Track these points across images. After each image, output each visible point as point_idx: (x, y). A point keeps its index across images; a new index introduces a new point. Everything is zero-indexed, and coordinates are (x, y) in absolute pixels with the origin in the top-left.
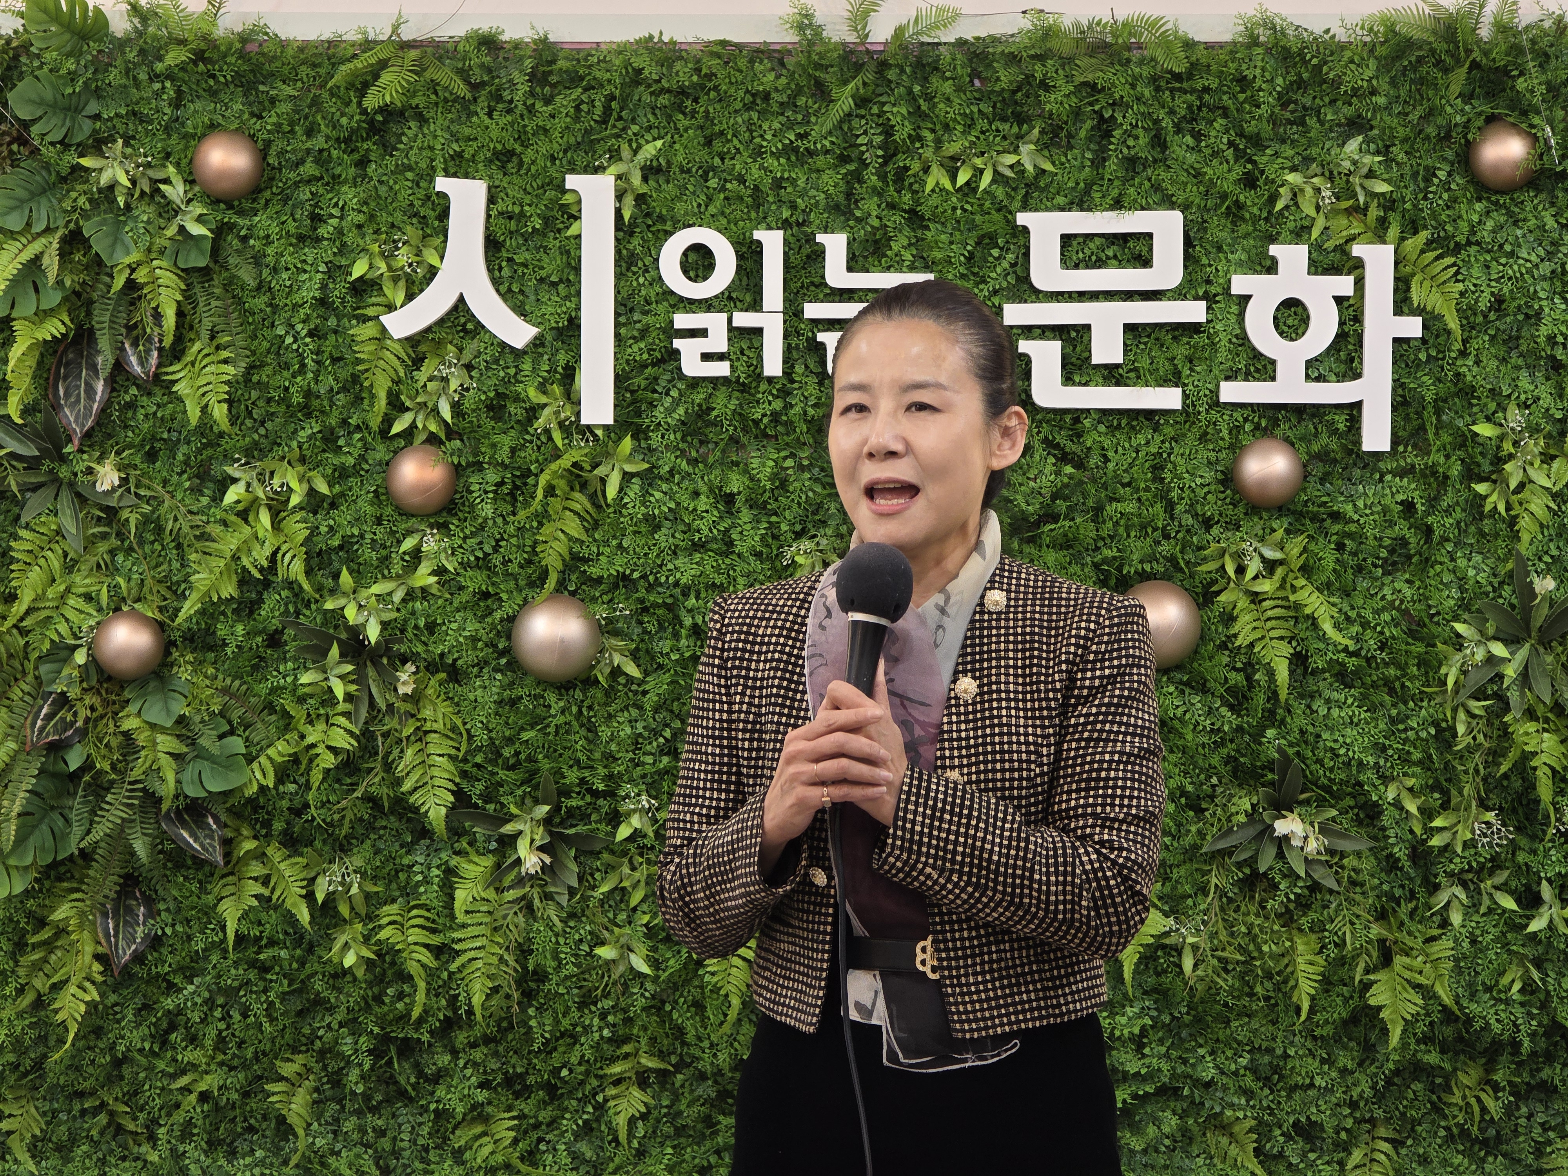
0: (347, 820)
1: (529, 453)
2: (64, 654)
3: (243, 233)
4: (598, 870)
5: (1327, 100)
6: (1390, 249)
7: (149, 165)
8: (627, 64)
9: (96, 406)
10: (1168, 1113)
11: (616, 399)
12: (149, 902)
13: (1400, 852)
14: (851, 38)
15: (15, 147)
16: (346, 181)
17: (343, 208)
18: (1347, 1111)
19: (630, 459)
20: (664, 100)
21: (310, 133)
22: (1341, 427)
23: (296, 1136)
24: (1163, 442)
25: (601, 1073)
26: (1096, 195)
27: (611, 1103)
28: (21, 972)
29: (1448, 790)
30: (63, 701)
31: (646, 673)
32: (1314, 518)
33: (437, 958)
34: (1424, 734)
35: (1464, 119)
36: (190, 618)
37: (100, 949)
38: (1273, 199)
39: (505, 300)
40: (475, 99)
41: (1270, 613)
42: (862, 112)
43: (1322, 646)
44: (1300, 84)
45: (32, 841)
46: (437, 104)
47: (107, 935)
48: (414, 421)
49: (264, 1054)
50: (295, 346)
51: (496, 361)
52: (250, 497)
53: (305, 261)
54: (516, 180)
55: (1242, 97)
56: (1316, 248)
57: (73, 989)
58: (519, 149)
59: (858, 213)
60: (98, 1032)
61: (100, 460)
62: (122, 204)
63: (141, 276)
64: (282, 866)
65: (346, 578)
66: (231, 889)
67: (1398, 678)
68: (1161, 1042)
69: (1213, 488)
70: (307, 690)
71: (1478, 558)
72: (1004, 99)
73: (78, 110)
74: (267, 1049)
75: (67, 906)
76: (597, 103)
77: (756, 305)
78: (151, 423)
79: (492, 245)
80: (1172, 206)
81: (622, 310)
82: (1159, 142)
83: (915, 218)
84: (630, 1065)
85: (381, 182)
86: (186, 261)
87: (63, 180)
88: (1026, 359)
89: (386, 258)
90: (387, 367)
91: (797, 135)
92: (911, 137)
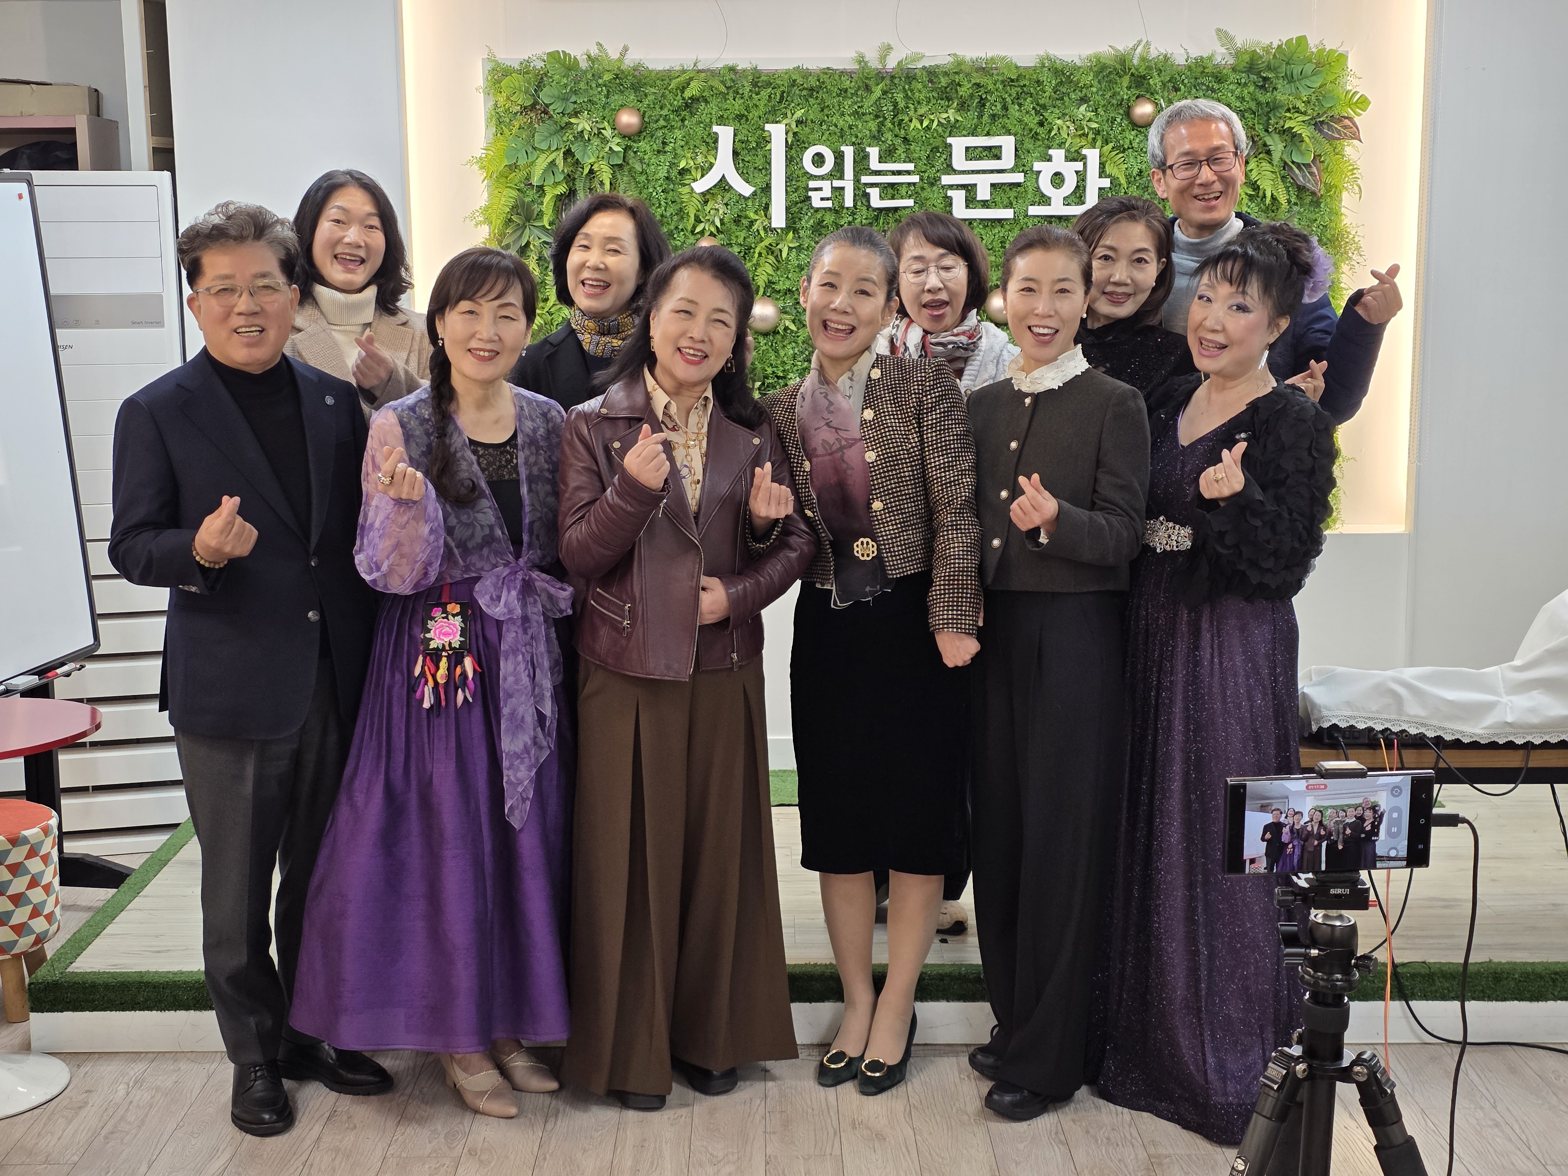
1: (751, 240)
3: (635, 150)
5: (1072, 90)
6: (1098, 150)
7: (597, 122)
8: (790, 78)
11: (786, 217)
14: (880, 67)
15: (543, 115)
16: (676, 128)
17: (675, 139)
19: (791, 242)
20: (804, 93)
21: (661, 108)
24: (1005, 231)
26: (979, 130)
31: (798, 329)
35: (1127, 97)
38: (1050, 131)
39: (741, 177)
40: (728, 94)
42: (885, 97)
44: (1062, 83)
46: (713, 95)
48: (705, 227)
50: (657, 197)
51: (738, 202)
53: (660, 161)
54: (746, 126)
55: (1038, 89)
56: (1068, 151)
58: (746, 113)
59: (883, 139)
62: (587, 138)
63: (595, 168)
72: (942, 91)
73: (567, 100)
76: (778, 94)
77: (842, 177)
79: (735, 153)
80: (1010, 134)
81: (788, 180)
82: (1005, 108)
83: (906, 140)
85: (690, 128)
86: (613, 161)
87: (562, 128)
88: (951, 198)
89: (693, 160)
90: (694, 205)
91: (858, 107)
92: (904, 107)
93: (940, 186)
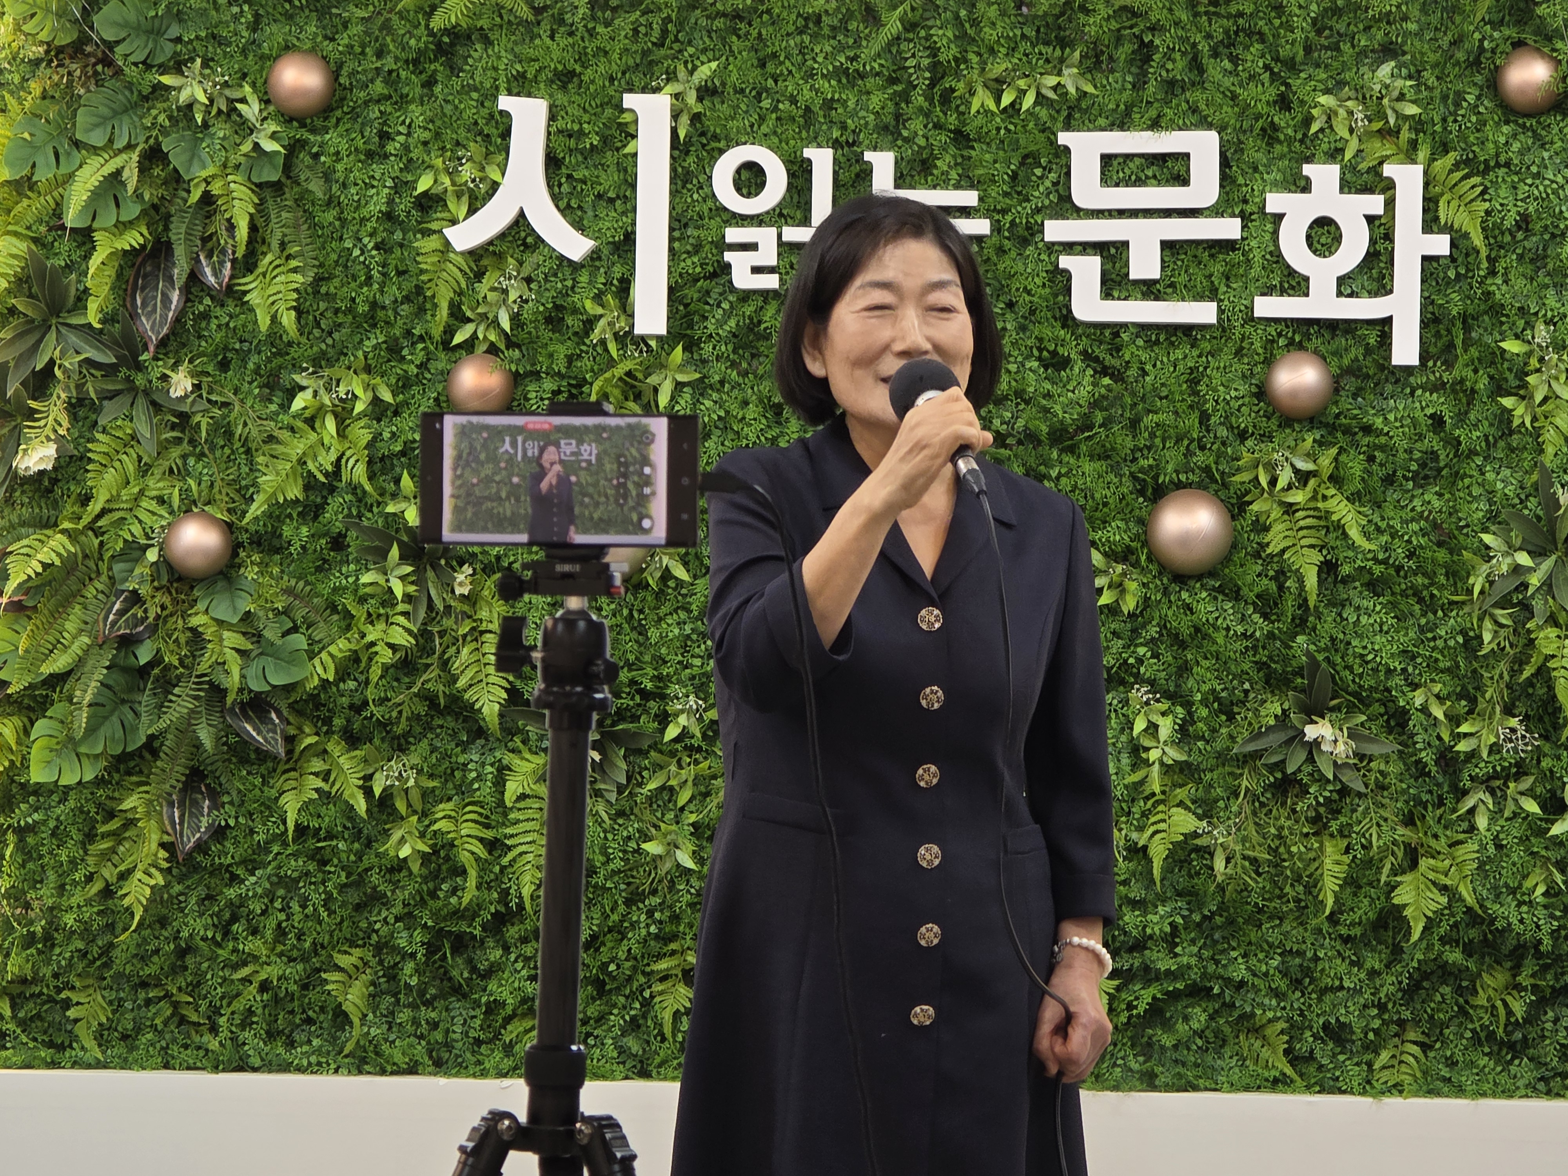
0: (404, 715)
2: (136, 554)
3: (315, 150)
4: (646, 769)
5: (1361, 26)
6: (1419, 169)
7: (226, 84)
9: (171, 314)
10: (1197, 1010)
11: (670, 312)
12: (214, 795)
13: (1427, 757)
15: (99, 68)
16: (412, 101)
17: (409, 126)
18: (1375, 1011)
19: (681, 368)
20: (719, 23)
21: (380, 54)
22: (1372, 341)
23: (351, 1024)
24: (1200, 356)
25: (648, 969)
26: (1135, 116)
27: (658, 999)
28: (90, 860)
29: (1476, 698)
30: (135, 598)
31: (695, 577)
32: (1347, 431)
33: (490, 853)
34: (1452, 643)
35: (1493, 45)
36: (256, 519)
37: (166, 838)
38: (1308, 121)
39: (564, 216)
40: (539, 23)
41: (1302, 523)
42: (911, 36)
43: (1351, 554)
44: (1336, 12)
45: (102, 732)
46: (501, 27)
47: (173, 823)
48: (475, 332)
49: (323, 947)
50: (362, 259)
51: (555, 275)
52: (317, 404)
53: (373, 177)
54: (576, 98)
55: (1277, 22)
56: (1349, 169)
57: (139, 875)
58: (579, 69)
59: (905, 133)
60: (163, 922)
61: (175, 367)
62: (199, 121)
63: (216, 188)
64: (341, 760)
65: (406, 482)
66: (293, 783)
67: (1427, 588)
68: (1193, 942)
70: (368, 590)
71: (1506, 472)
72: (1047, 24)
73: (160, 33)
74: (326, 942)
75: (135, 797)
76: (655, 26)
77: (805, 219)
78: (223, 333)
79: (552, 162)
80: (1210, 126)
81: (676, 225)
82: (1196, 65)
83: (961, 138)
84: (676, 962)
85: (447, 101)
86: (260, 176)
87: (146, 98)
88: (1067, 275)
89: (450, 174)
90: (450, 279)
91: (847, 58)
92: (956, 59)
93: (1040, 245)
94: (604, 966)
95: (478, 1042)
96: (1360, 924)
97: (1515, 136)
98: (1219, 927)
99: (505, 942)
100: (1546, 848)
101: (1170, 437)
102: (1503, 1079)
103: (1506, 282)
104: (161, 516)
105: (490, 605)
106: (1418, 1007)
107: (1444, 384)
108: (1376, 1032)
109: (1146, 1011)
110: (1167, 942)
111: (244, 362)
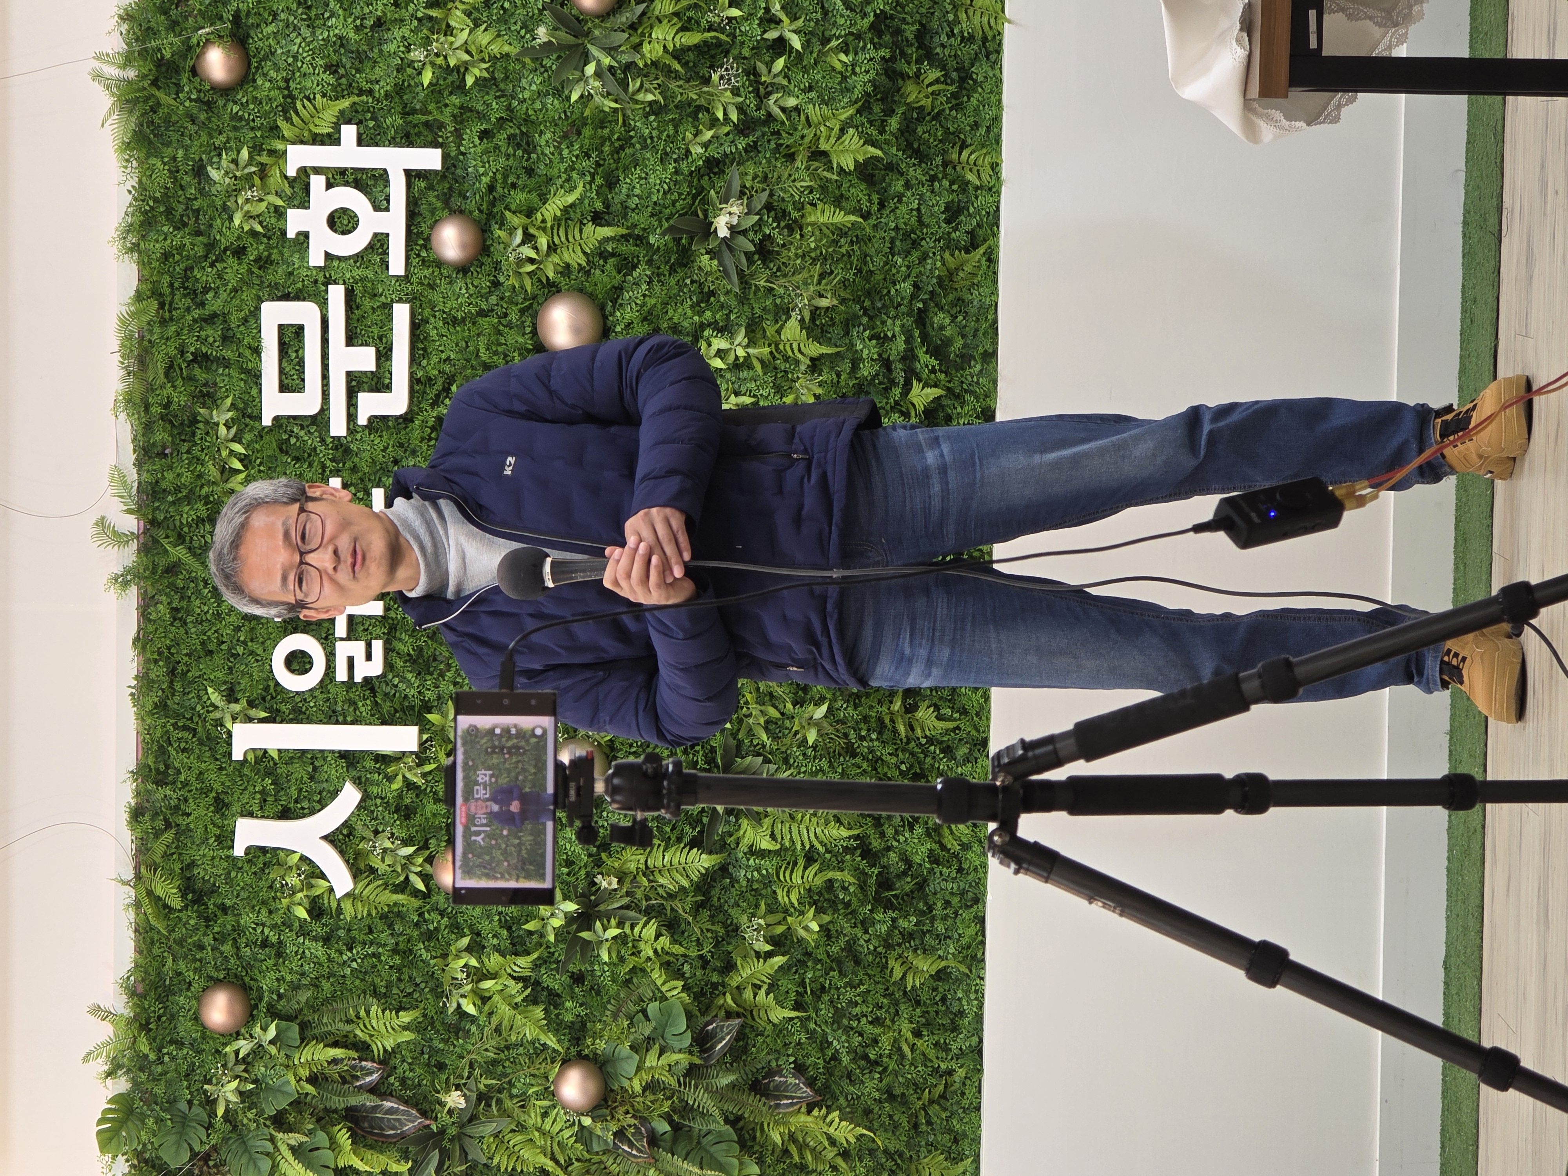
0: (710, 927)
2: (586, 1134)
3: (275, 997)
4: (751, 741)
5: (180, 192)
6: (291, 148)
7: (224, 1066)
8: (151, 713)
9: (402, 1108)
10: (935, 320)
11: (400, 724)
12: (771, 1073)
13: (742, 143)
14: (134, 545)
15: (211, 1163)
16: (238, 922)
17: (257, 924)
18: (936, 184)
19: (444, 715)
20: (178, 686)
21: (201, 948)
22: (423, 185)
23: (946, 967)
24: (435, 317)
25: (905, 740)
26: (250, 366)
27: (928, 733)
28: (820, 1168)
29: (696, 106)
30: (620, 1134)
32: (492, 204)
33: (816, 861)
34: (655, 124)
35: (194, 91)
36: (559, 1041)
37: (804, 1110)
38: (253, 233)
39: (327, 805)
40: (178, 825)
41: (563, 239)
42: (187, 538)
43: (586, 201)
44: (169, 212)
45: (723, 1160)
46: (180, 854)
47: (792, 1104)
48: (416, 873)
49: (887, 989)
50: (359, 961)
52: (471, 995)
53: (296, 952)
54: (236, 796)
55: (177, 257)
56: (290, 202)
57: (831, 1130)
58: (213, 794)
60: (868, 1112)
61: (442, 1104)
62: (252, 1086)
63: (304, 1073)
64: (744, 975)
65: (531, 926)
66: (762, 1013)
67: (612, 143)
68: (883, 323)
69: (468, 281)
70: (614, 955)
71: (524, 81)
72: (179, 434)
73: (185, 1117)
74: (884, 987)
75: (772, 1133)
76: (180, 736)
78: (417, 1067)
79: (285, 814)
80: (258, 309)
81: (334, 719)
82: (210, 319)
84: (900, 720)
85: (238, 896)
86: (295, 1040)
87: (235, 1127)
88: (373, 419)
89: (294, 893)
90: (375, 893)
91: (205, 587)
92: (206, 504)
93: (349, 439)
94: (901, 773)
95: (960, 870)
96: (869, 196)
97: (265, 75)
98: (873, 303)
99: (884, 849)
100: (811, 53)
101: (497, 340)
102: (987, 86)
103: (377, 82)
104: (557, 1114)
105: (626, 862)
106: (932, 151)
107: (456, 130)
108: (952, 183)
109: (936, 359)
110: (883, 343)
111: (438, 1051)
